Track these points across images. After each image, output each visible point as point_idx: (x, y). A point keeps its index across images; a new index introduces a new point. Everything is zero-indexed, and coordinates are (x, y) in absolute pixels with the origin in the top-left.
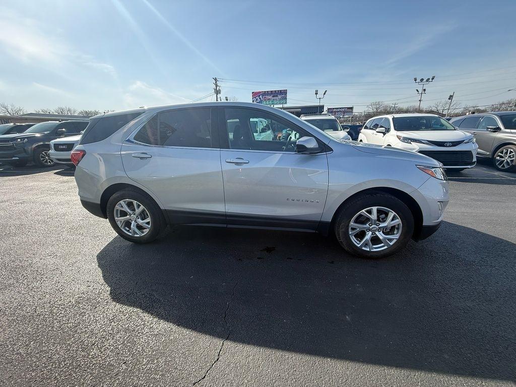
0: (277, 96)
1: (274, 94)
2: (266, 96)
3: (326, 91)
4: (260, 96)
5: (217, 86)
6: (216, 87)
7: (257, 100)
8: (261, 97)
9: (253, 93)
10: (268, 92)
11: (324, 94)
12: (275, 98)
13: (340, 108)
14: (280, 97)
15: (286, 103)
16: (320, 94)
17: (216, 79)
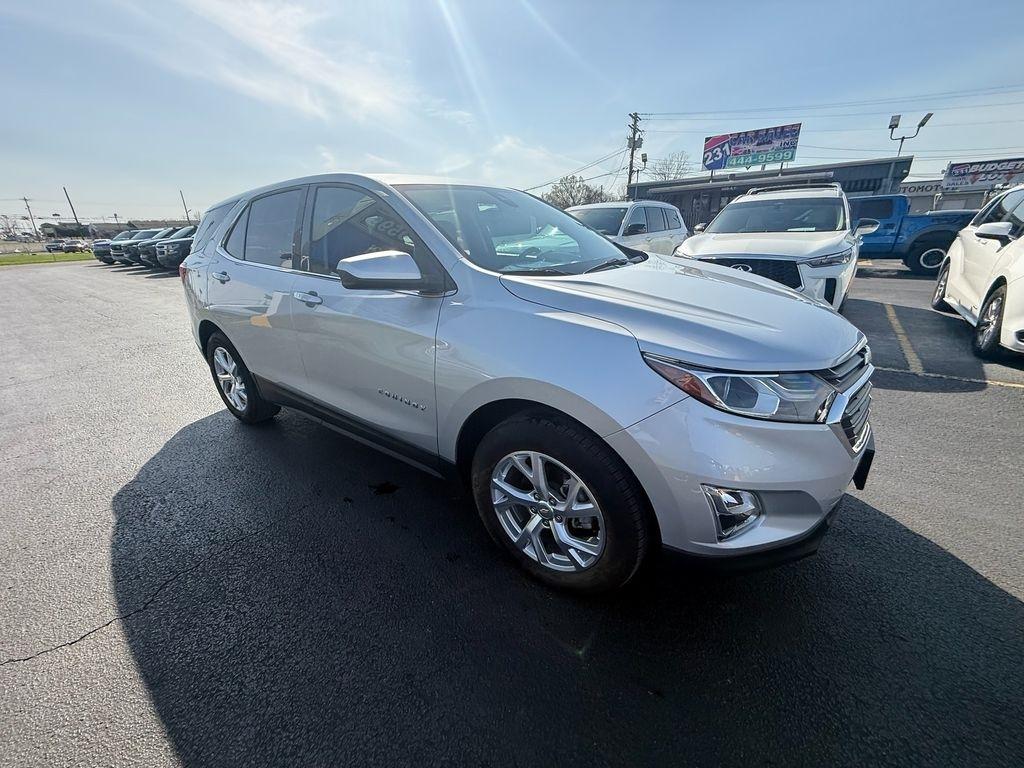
0: (770, 142)
1: (763, 137)
2: (741, 145)
3: (929, 116)
4: (724, 145)
5: (635, 130)
6: (634, 134)
7: (715, 155)
8: (726, 147)
9: (707, 139)
10: (746, 133)
11: (922, 124)
12: (762, 148)
13: (999, 162)
14: (777, 144)
15: (792, 158)
16: (907, 126)
17: (635, 117)
